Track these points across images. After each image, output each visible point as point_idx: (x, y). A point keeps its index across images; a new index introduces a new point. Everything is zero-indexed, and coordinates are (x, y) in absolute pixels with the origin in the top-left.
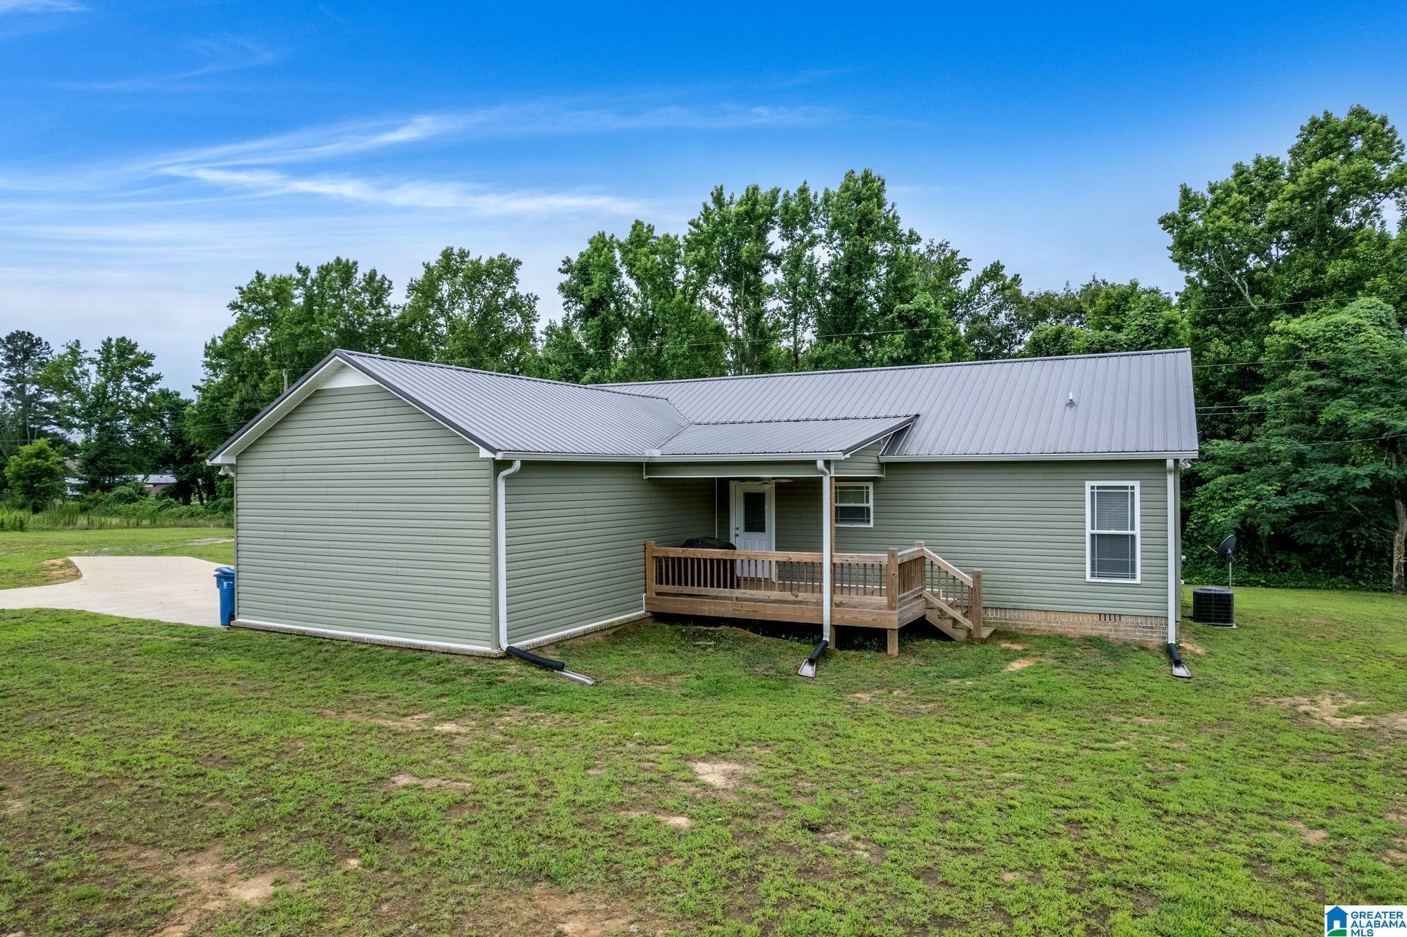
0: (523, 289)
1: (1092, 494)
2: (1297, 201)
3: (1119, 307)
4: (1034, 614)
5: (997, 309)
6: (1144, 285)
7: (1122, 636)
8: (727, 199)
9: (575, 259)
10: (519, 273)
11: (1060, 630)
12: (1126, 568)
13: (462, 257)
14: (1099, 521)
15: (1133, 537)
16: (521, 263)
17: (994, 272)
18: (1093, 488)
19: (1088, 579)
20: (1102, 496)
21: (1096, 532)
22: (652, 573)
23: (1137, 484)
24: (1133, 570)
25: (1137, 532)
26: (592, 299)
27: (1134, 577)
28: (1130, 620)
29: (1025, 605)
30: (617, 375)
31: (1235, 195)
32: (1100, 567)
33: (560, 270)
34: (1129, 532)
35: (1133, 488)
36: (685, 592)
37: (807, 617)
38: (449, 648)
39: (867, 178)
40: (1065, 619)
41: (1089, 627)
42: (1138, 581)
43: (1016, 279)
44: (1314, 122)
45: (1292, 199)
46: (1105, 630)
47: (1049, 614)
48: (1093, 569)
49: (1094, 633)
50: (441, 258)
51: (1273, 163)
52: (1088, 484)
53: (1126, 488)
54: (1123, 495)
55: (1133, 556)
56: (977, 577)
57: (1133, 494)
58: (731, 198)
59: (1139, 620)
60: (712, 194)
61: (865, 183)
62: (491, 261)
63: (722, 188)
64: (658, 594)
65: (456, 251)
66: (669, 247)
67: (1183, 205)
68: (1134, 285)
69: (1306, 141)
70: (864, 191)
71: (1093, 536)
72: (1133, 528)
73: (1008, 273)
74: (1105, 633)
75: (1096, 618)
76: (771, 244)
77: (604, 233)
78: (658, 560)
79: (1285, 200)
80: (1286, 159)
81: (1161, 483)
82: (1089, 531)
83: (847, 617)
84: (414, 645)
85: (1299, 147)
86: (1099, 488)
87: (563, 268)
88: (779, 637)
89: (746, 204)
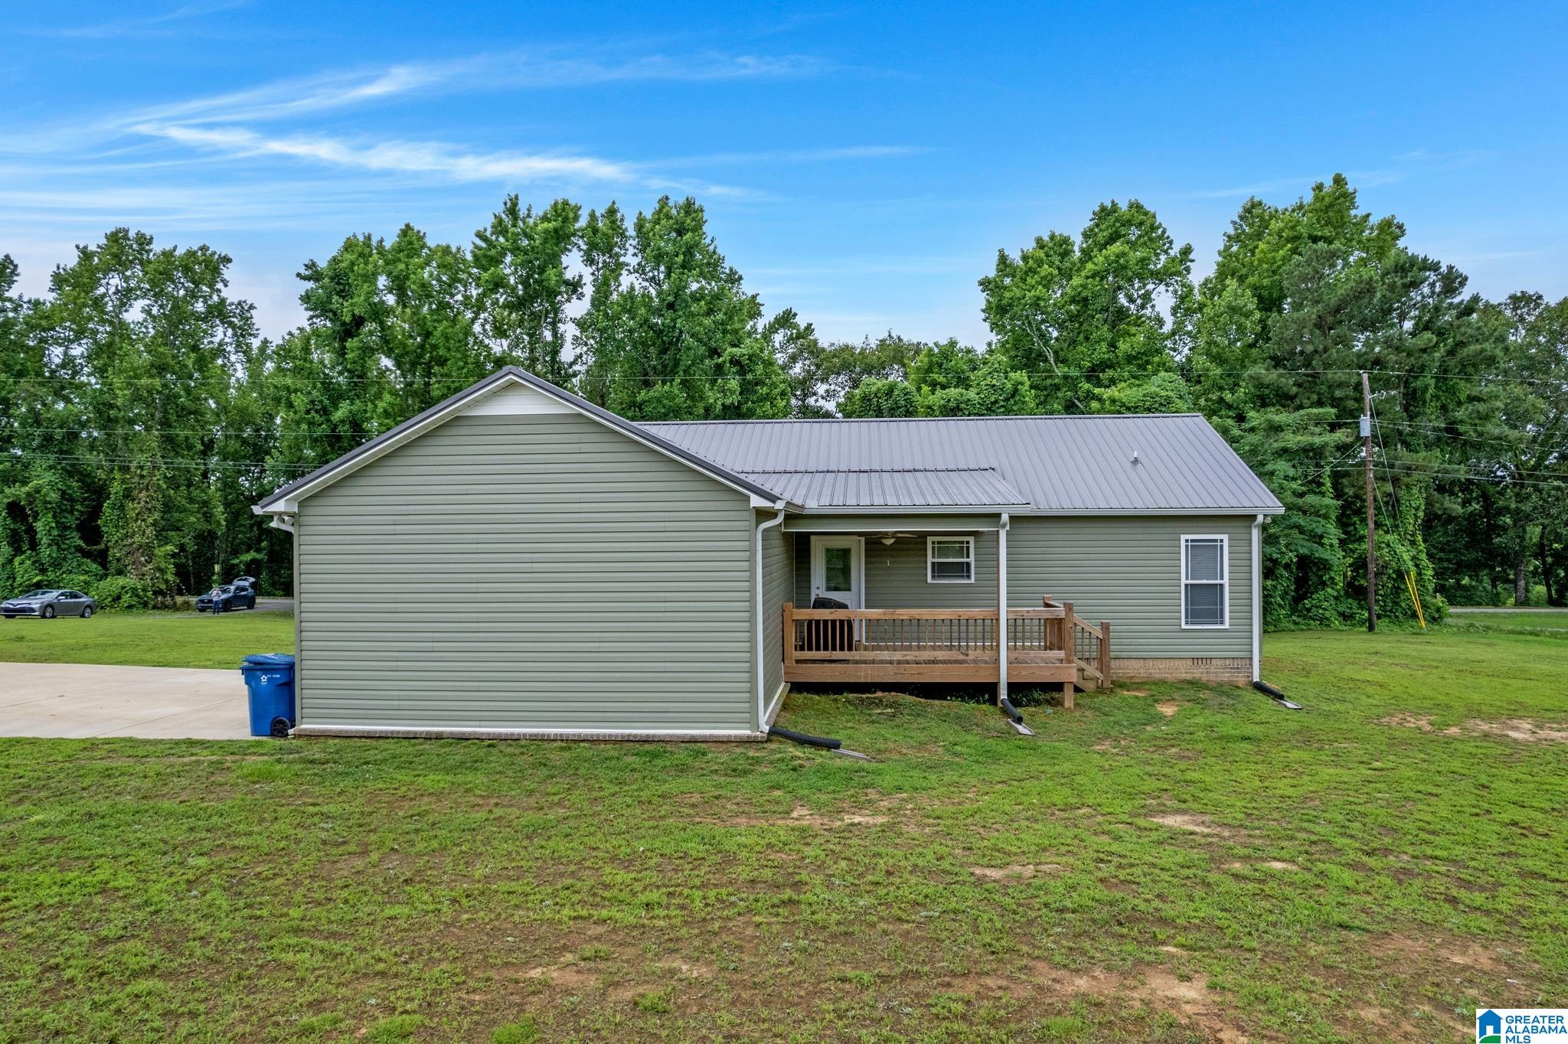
0: (231, 294)
1: (1187, 546)
2: (1098, 279)
3: (940, 365)
4: (1133, 662)
5: (794, 359)
6: (962, 344)
7: (1212, 677)
8: (522, 213)
9: (323, 264)
10: (227, 273)
11: (1157, 676)
12: (1217, 616)
13: (141, 244)
14: (1193, 573)
15: (1222, 585)
16: (229, 261)
17: (785, 320)
18: (1187, 541)
19: (1184, 626)
20: (1195, 547)
21: (1190, 582)
22: (791, 639)
23: (1225, 537)
24: (1222, 616)
25: (1226, 581)
26: (353, 315)
27: (1222, 623)
28: (1219, 662)
29: (1125, 654)
30: (385, 411)
31: (1046, 266)
32: (1193, 616)
33: (299, 275)
34: (1219, 582)
35: (1222, 541)
36: (834, 658)
37: (983, 677)
38: (693, 736)
39: (689, 207)
40: (1162, 665)
41: (1183, 671)
42: (1227, 626)
43: (809, 328)
44: (1103, 209)
45: (1093, 277)
46: (1199, 673)
47: (1147, 661)
48: (1186, 617)
49: (1189, 677)
50: (105, 241)
51: (1066, 241)
52: (1183, 537)
53: (1216, 541)
54: (1214, 547)
55: (1222, 603)
56: (1105, 627)
57: (1222, 546)
58: (529, 210)
59: (1227, 662)
60: (505, 204)
61: (688, 213)
62: (191, 254)
63: (517, 197)
64: (798, 661)
65: (132, 234)
66: (448, 259)
67: (999, 270)
68: (953, 344)
69: (1097, 225)
70: (688, 221)
71: (1186, 585)
72: (1222, 578)
73: (801, 321)
74: (1197, 676)
75: (1190, 662)
76: (565, 268)
77: (369, 235)
78: (798, 623)
79: (1087, 278)
80: (1077, 240)
81: (1245, 537)
82: (1184, 581)
83: (1023, 673)
84: (635, 736)
85: (1091, 230)
86: (1192, 541)
87: (303, 272)
88: (945, 699)
89: (555, 221)
